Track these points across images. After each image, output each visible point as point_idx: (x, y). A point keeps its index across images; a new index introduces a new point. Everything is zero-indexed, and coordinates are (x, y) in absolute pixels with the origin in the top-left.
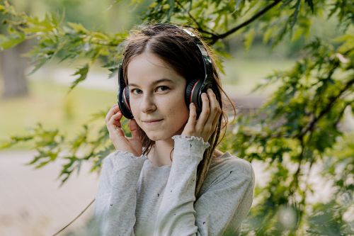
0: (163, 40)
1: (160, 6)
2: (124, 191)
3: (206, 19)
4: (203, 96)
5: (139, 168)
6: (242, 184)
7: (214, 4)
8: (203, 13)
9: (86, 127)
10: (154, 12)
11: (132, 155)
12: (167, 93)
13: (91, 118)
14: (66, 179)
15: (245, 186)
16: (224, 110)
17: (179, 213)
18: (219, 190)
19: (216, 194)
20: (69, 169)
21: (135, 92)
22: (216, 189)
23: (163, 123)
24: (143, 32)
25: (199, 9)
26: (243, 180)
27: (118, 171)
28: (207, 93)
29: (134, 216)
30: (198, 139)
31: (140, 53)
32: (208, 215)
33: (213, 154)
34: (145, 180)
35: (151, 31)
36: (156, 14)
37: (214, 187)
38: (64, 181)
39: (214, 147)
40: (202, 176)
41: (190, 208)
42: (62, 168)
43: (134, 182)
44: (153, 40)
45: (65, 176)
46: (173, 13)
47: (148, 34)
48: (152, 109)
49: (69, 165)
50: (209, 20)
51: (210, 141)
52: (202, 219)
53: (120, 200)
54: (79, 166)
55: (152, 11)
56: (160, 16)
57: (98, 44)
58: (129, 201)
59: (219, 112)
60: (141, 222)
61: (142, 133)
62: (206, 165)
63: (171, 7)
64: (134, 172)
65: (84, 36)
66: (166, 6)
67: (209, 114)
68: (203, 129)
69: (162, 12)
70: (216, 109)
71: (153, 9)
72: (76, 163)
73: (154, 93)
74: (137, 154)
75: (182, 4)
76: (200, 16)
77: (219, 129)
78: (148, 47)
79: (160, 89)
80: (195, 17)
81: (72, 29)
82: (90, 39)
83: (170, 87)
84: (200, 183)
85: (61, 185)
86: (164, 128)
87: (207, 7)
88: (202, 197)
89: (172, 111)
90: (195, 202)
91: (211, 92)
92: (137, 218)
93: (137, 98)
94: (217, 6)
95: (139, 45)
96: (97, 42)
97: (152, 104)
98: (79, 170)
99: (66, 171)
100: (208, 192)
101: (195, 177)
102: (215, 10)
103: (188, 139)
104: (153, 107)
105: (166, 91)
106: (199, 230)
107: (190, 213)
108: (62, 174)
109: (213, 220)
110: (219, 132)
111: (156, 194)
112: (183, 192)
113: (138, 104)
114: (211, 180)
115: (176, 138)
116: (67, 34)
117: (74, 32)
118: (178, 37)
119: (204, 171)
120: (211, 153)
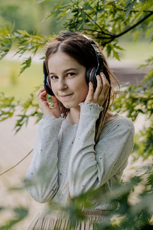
0: (69, 43)
1: (77, 18)
2: (49, 141)
3: (106, 25)
4: (98, 77)
5: (59, 126)
6: (126, 133)
7: (112, 15)
8: (105, 22)
9: (32, 95)
10: (72, 23)
11: (53, 117)
12: (74, 77)
13: (35, 89)
14: (19, 129)
15: (128, 134)
16: (112, 86)
17: (84, 152)
18: (110, 137)
19: (109, 140)
20: (21, 123)
21: (54, 78)
22: (108, 136)
23: (73, 96)
24: (57, 39)
25: (102, 19)
26: (126, 130)
27: (45, 129)
28: (100, 75)
29: (57, 157)
30: (95, 105)
31: (55, 52)
32: (104, 153)
33: (106, 114)
34: (64, 134)
35: (61, 38)
36: (74, 24)
37: (107, 135)
38: (17, 131)
39: (107, 110)
40: (99, 129)
41: (91, 149)
42: (16, 122)
43: (56, 135)
44: (63, 44)
45: (18, 127)
46: (84, 23)
47: (59, 40)
48: (65, 88)
49: (21, 120)
50: (109, 26)
51: (104, 106)
52: (100, 156)
53: (46, 147)
54: (27, 121)
55: (71, 22)
56: (77, 25)
57: (37, 43)
58: (53, 147)
59: (108, 86)
60: (61, 161)
61: (60, 104)
62: (101, 121)
63: (83, 19)
64: (55, 129)
65: (28, 39)
66: (80, 19)
67: (101, 88)
68: (98, 98)
69: (77, 22)
70: (106, 85)
71: (72, 21)
72: (25, 119)
73: (66, 78)
74: (57, 117)
75: (91, 16)
76: (103, 23)
77: (109, 98)
78: (60, 48)
79: (69, 75)
80: (99, 24)
81: (20, 34)
82: (32, 40)
83: (76, 73)
84: (99, 133)
85: (16, 133)
86: (74, 99)
87: (107, 17)
88: (100, 143)
89: (78, 88)
90: (95, 146)
91: (102, 75)
92: (58, 158)
93: (55, 82)
94: (114, 16)
95: (54, 47)
96: (36, 42)
97: (64, 85)
98: (27, 124)
99: (19, 124)
100: (103, 139)
101: (94, 130)
102: (113, 19)
103: (89, 105)
104: (66, 87)
105: (73, 76)
106: (97, 163)
107: (92, 152)
108: (16, 126)
109: (107, 157)
110: (109, 100)
111: (70, 142)
112: (87, 139)
113: (56, 86)
114: (106, 131)
115: (81, 105)
116: (17, 38)
117: (22, 36)
118: (79, 40)
119: (100, 125)
120: (105, 113)
